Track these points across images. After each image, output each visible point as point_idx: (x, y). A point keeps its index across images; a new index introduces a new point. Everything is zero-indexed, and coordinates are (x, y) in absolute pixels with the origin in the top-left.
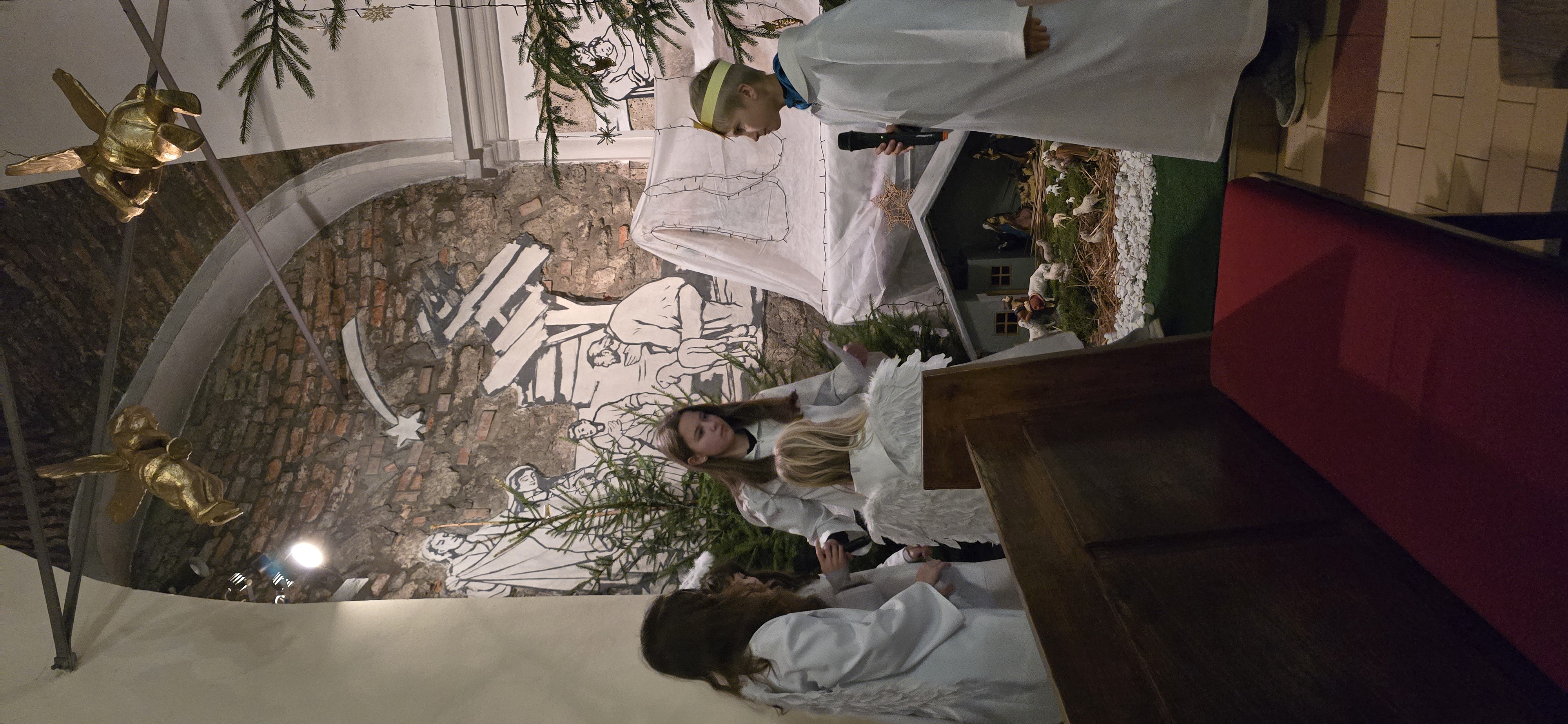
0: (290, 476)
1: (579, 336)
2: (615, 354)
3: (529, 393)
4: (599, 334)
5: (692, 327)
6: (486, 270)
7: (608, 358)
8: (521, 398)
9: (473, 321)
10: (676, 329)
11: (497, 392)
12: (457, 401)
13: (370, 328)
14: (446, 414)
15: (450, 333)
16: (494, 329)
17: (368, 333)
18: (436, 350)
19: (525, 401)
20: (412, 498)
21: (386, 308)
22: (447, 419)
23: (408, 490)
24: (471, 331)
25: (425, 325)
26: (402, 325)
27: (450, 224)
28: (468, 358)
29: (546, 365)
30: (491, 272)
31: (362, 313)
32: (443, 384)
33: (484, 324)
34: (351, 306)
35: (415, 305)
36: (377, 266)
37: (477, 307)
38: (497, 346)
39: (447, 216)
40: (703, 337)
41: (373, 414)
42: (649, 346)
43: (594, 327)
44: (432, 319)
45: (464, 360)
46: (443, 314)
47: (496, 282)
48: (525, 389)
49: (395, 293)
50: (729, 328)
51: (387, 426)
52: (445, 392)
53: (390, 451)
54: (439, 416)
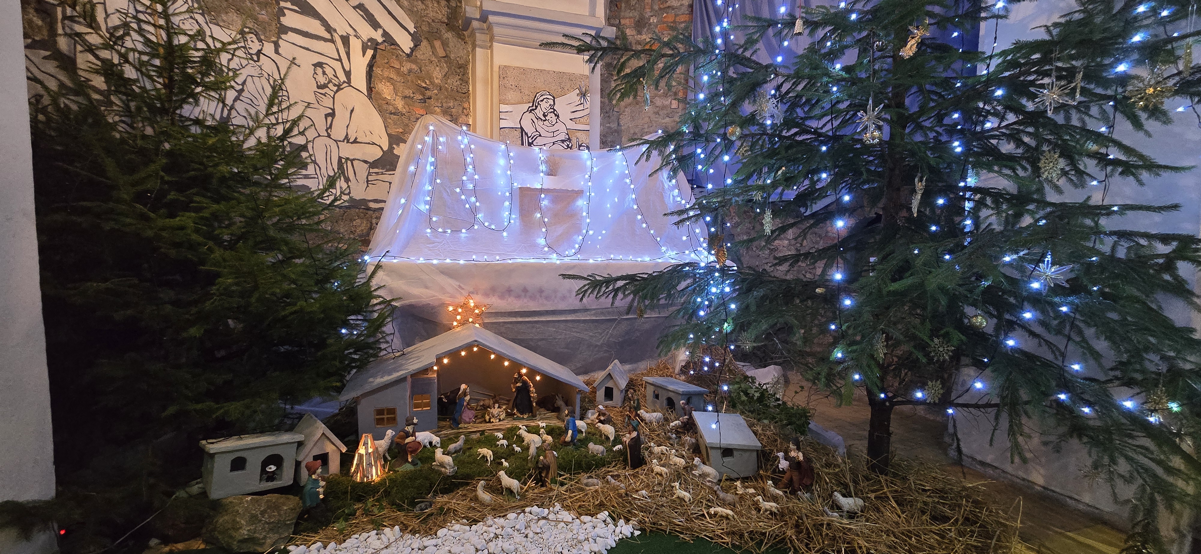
1: (340, 60)
2: (324, 86)
3: (289, 5)
4: (343, 78)
5: (348, 150)
7: (322, 80)
10: (347, 139)
29: (315, 26)
30: (393, 7)
40: (340, 158)
42: (332, 115)
43: (348, 74)
47: (385, 8)
50: (347, 180)
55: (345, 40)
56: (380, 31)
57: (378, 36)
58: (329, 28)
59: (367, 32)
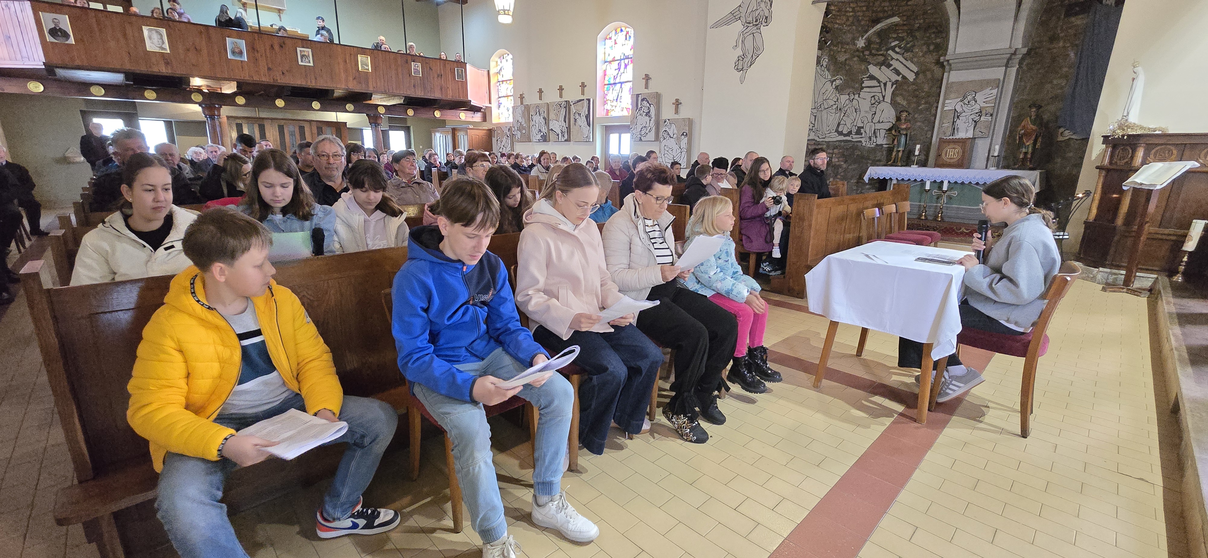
0: (851, 10)
1: (882, 92)
2: (874, 103)
3: (866, 79)
4: (881, 99)
5: (878, 126)
6: (909, 62)
7: (873, 102)
8: (864, 76)
9: (892, 59)
10: (879, 122)
11: (868, 69)
12: (867, 57)
13: (896, 25)
14: (863, 54)
15: (890, 52)
16: (889, 66)
17: (894, 25)
18: (884, 48)
19: (863, 78)
20: (839, 50)
21: (901, 30)
22: (861, 54)
23: (842, 48)
24: (889, 58)
25: (893, 44)
26: (895, 36)
27: (928, 49)
28: (881, 59)
29: (874, 83)
30: (909, 64)
31: (901, 22)
32: (873, 51)
33: (891, 62)
34: (905, 18)
35: (901, 39)
36: (918, 25)
37: (897, 60)
38: (883, 67)
39: (932, 47)
40: (875, 129)
41: (867, 32)
42: (875, 114)
43: (884, 97)
44: (895, 46)
45: (880, 57)
46: (897, 49)
47: (905, 65)
48: (867, 77)
49: (907, 32)
50: (876, 137)
51: (862, 36)
52: (871, 52)
53: (854, 39)
54: (863, 52)
55: (885, 84)
56: (901, 76)
57: (899, 78)
58: (879, 82)
59: (895, 78)
